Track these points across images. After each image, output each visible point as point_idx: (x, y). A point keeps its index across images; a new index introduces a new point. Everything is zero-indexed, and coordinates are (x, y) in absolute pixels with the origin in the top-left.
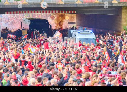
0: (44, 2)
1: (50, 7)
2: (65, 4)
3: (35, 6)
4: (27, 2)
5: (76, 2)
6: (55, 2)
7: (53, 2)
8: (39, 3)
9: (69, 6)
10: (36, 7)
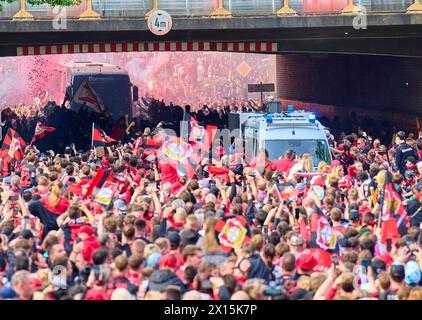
0: (160, 12)
1: (181, 28)
2: (236, 18)
3: (127, 27)
4: (98, 12)
5: (278, 9)
6: (201, 10)
7: (191, 11)
8: (140, 15)
9: (252, 27)
10: (129, 29)
